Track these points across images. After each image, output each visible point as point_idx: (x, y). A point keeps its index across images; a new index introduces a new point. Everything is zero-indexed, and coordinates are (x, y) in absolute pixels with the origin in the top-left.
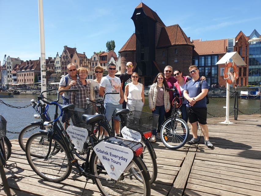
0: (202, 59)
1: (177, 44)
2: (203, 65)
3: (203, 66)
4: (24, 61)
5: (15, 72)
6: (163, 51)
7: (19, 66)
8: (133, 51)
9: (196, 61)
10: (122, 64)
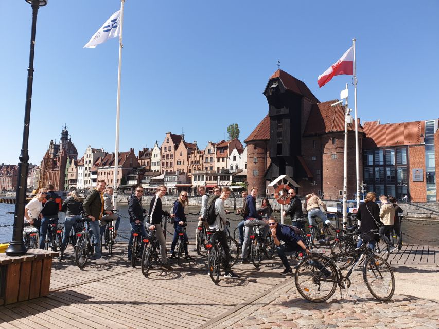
0: (380, 154)
1: (335, 129)
2: (382, 163)
3: (382, 165)
4: (109, 153)
5: (95, 169)
6: (314, 141)
7: (102, 160)
8: (267, 140)
9: (370, 156)
10: (249, 159)
